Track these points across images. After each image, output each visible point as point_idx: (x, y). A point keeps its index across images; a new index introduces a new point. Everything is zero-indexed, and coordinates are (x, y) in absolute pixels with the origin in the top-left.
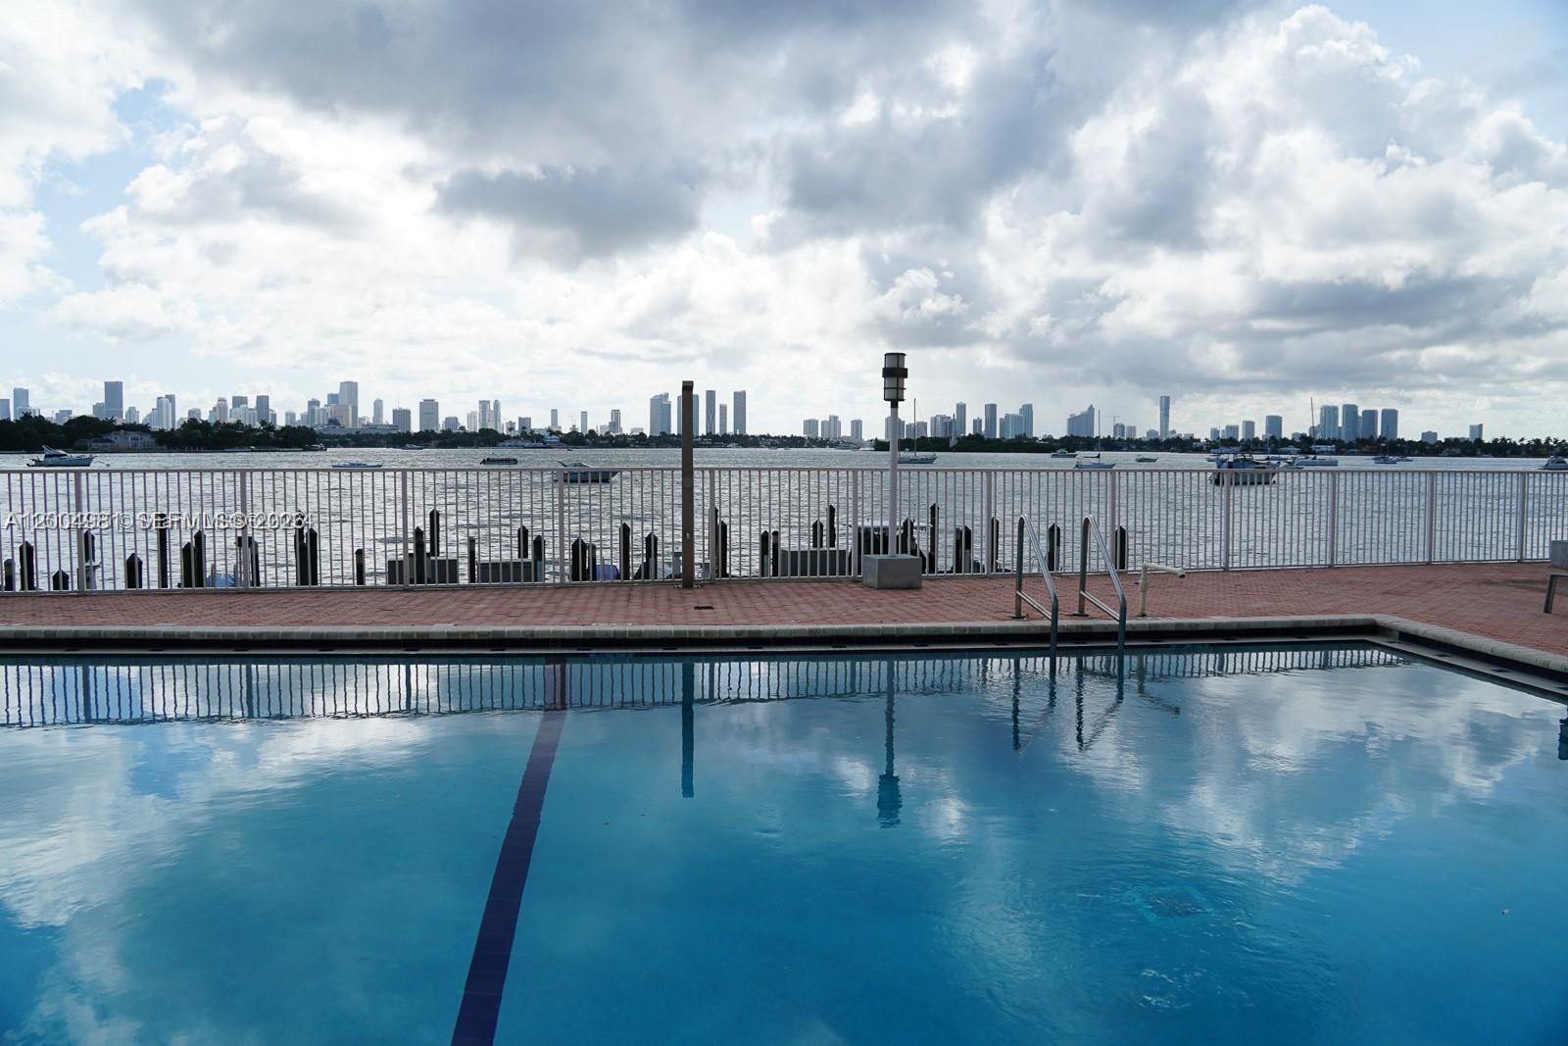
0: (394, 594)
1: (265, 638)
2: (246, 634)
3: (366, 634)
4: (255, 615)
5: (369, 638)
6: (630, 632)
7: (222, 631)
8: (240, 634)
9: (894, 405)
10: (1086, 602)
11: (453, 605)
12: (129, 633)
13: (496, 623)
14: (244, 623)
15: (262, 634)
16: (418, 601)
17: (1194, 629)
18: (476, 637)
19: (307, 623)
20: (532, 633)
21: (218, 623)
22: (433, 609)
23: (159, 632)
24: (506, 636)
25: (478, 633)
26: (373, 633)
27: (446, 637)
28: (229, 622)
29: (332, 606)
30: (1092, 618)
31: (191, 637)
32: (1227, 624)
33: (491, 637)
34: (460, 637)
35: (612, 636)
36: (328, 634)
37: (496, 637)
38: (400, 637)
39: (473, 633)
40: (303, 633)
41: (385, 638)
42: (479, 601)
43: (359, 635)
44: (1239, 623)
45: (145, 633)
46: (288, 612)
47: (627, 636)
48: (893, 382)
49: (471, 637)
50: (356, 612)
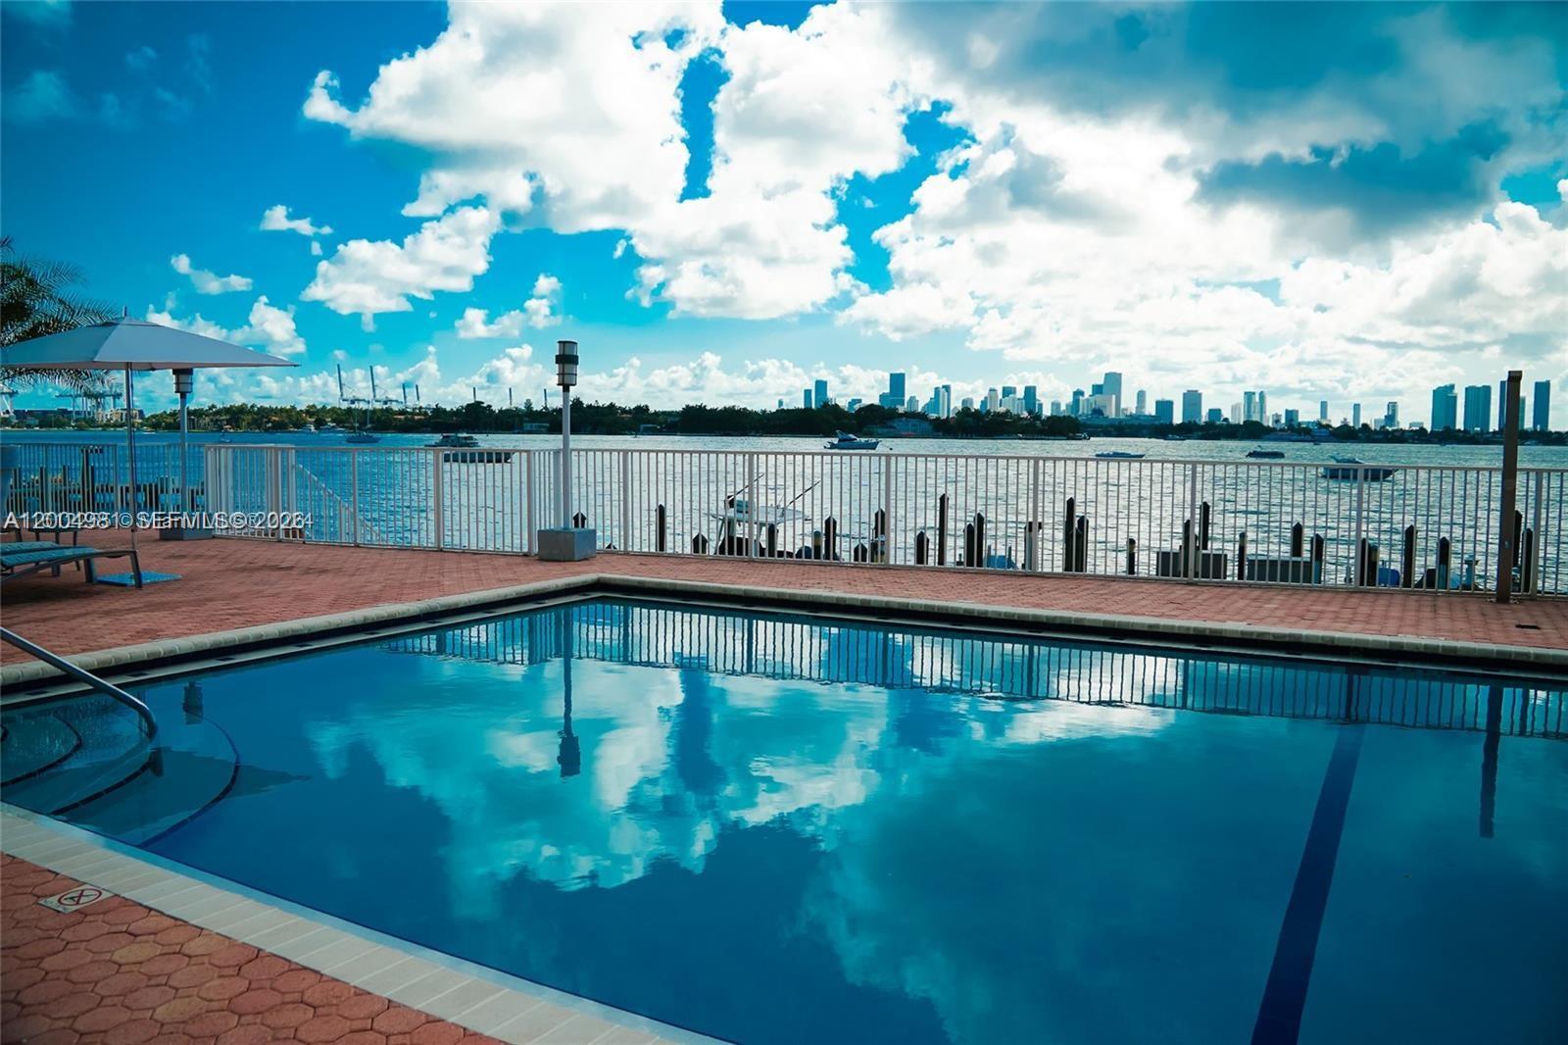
0: (1178, 587)
1: (1058, 621)
2: (1040, 616)
3: (1158, 626)
4: (1046, 598)
5: (1161, 630)
6: (1443, 647)
7: (1017, 612)
8: (1035, 616)
11: (1241, 604)
12: (933, 607)
13: (1292, 624)
14: (1037, 605)
15: (1055, 618)
16: (1205, 596)
18: (1271, 638)
19: (1098, 610)
20: (1333, 639)
21: (1013, 603)
22: (1221, 605)
23: (960, 608)
24: (1303, 640)
25: (1274, 635)
26: (1164, 626)
27: (1239, 636)
28: (1023, 604)
29: (1119, 595)
31: (989, 615)
33: (1287, 639)
34: (1254, 637)
35: (1422, 650)
36: (1119, 623)
37: (1292, 640)
38: (1191, 632)
39: (1269, 634)
40: (1095, 620)
41: (1176, 631)
42: (1269, 601)
43: (1150, 626)
45: (947, 608)
46: (1078, 599)
47: (1440, 651)
49: (1266, 638)
50: (1143, 603)
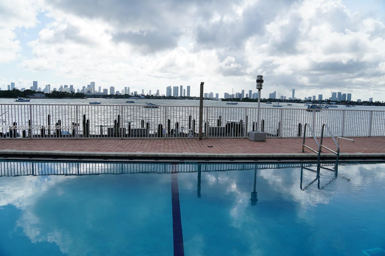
0: (119, 141)
2: (82, 154)
3: (117, 155)
4: (82, 147)
5: (118, 156)
6: (195, 155)
7: (74, 153)
8: (80, 154)
9: (259, 90)
10: (322, 147)
11: (138, 145)
12: (47, 153)
13: (154, 151)
14: (80, 150)
15: (86, 154)
16: (127, 143)
17: (354, 156)
19: (99, 151)
20: (167, 155)
21: (72, 150)
22: (133, 146)
23: (56, 153)
24: (159, 156)
25: (151, 155)
26: (119, 155)
27: (141, 156)
28: (76, 150)
29: (103, 144)
30: (324, 153)
31: (65, 155)
32: (363, 155)
33: (154, 156)
34: (145, 156)
35: (190, 156)
36: (106, 154)
37: (156, 156)
38: (127, 156)
39: (149, 155)
40: (98, 154)
41: (123, 156)
42: (145, 143)
43: (115, 155)
44: (367, 155)
45: (52, 153)
46: (92, 147)
47: (195, 156)
48: (259, 84)
50: (111, 147)
